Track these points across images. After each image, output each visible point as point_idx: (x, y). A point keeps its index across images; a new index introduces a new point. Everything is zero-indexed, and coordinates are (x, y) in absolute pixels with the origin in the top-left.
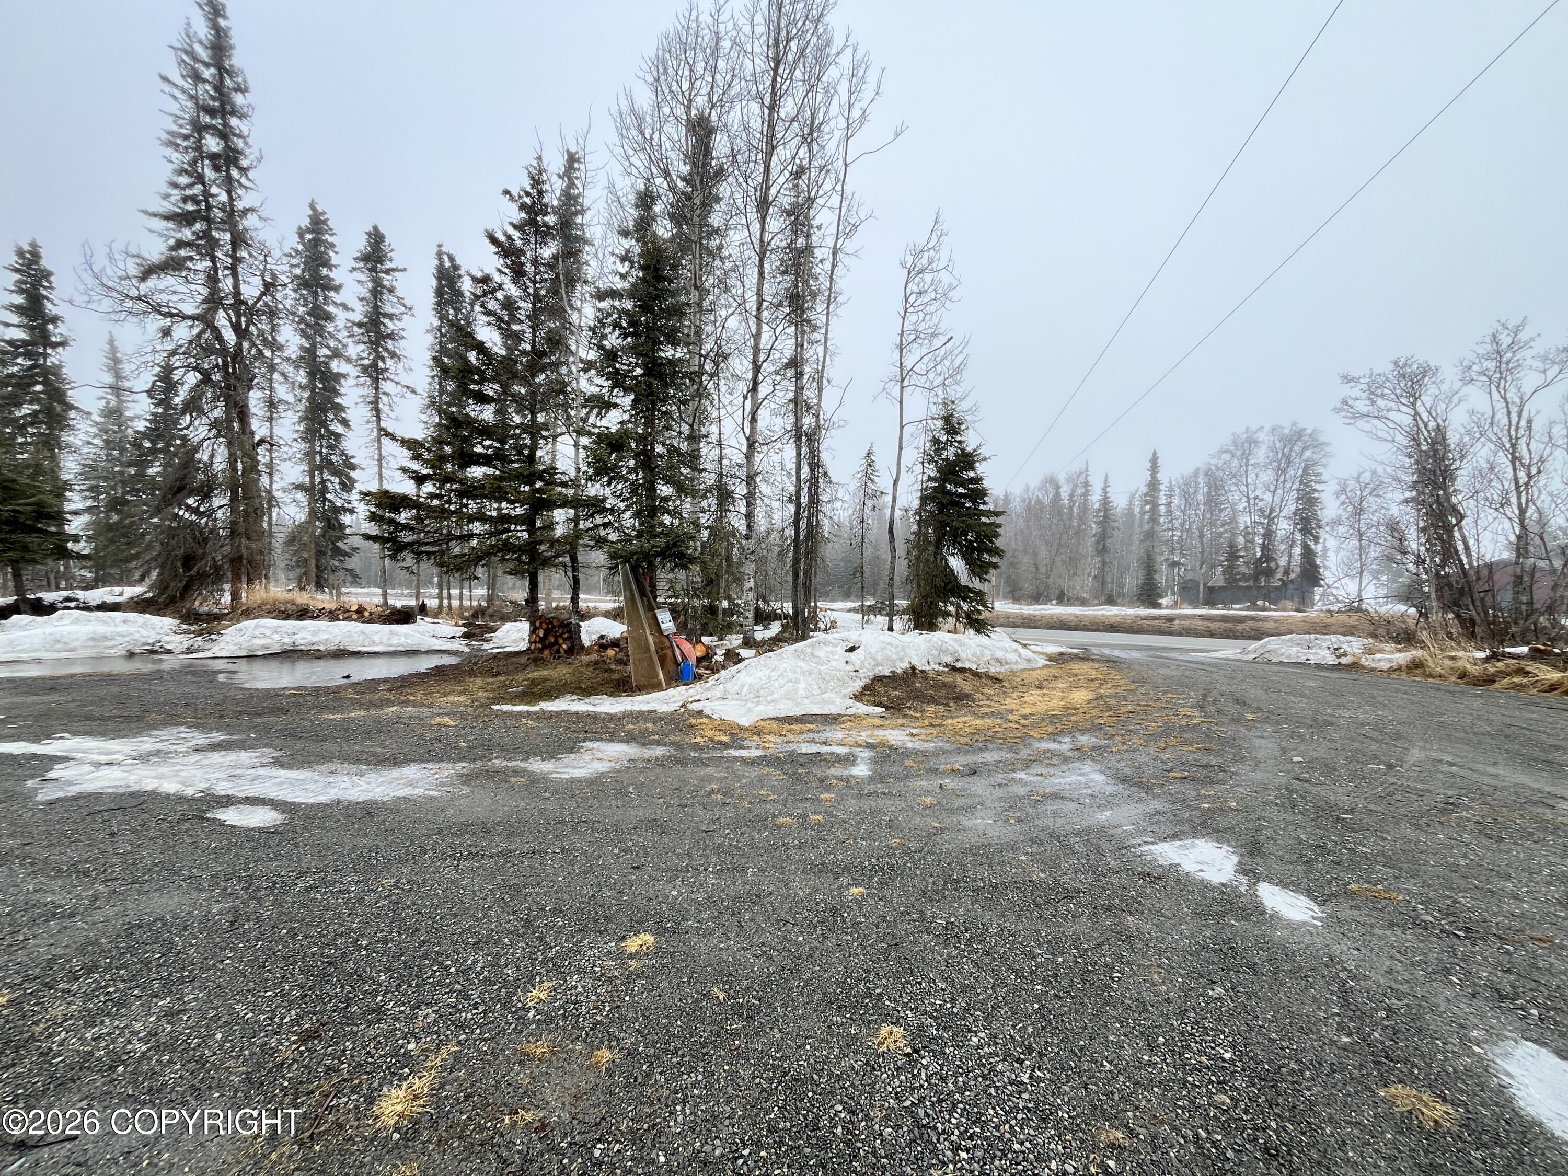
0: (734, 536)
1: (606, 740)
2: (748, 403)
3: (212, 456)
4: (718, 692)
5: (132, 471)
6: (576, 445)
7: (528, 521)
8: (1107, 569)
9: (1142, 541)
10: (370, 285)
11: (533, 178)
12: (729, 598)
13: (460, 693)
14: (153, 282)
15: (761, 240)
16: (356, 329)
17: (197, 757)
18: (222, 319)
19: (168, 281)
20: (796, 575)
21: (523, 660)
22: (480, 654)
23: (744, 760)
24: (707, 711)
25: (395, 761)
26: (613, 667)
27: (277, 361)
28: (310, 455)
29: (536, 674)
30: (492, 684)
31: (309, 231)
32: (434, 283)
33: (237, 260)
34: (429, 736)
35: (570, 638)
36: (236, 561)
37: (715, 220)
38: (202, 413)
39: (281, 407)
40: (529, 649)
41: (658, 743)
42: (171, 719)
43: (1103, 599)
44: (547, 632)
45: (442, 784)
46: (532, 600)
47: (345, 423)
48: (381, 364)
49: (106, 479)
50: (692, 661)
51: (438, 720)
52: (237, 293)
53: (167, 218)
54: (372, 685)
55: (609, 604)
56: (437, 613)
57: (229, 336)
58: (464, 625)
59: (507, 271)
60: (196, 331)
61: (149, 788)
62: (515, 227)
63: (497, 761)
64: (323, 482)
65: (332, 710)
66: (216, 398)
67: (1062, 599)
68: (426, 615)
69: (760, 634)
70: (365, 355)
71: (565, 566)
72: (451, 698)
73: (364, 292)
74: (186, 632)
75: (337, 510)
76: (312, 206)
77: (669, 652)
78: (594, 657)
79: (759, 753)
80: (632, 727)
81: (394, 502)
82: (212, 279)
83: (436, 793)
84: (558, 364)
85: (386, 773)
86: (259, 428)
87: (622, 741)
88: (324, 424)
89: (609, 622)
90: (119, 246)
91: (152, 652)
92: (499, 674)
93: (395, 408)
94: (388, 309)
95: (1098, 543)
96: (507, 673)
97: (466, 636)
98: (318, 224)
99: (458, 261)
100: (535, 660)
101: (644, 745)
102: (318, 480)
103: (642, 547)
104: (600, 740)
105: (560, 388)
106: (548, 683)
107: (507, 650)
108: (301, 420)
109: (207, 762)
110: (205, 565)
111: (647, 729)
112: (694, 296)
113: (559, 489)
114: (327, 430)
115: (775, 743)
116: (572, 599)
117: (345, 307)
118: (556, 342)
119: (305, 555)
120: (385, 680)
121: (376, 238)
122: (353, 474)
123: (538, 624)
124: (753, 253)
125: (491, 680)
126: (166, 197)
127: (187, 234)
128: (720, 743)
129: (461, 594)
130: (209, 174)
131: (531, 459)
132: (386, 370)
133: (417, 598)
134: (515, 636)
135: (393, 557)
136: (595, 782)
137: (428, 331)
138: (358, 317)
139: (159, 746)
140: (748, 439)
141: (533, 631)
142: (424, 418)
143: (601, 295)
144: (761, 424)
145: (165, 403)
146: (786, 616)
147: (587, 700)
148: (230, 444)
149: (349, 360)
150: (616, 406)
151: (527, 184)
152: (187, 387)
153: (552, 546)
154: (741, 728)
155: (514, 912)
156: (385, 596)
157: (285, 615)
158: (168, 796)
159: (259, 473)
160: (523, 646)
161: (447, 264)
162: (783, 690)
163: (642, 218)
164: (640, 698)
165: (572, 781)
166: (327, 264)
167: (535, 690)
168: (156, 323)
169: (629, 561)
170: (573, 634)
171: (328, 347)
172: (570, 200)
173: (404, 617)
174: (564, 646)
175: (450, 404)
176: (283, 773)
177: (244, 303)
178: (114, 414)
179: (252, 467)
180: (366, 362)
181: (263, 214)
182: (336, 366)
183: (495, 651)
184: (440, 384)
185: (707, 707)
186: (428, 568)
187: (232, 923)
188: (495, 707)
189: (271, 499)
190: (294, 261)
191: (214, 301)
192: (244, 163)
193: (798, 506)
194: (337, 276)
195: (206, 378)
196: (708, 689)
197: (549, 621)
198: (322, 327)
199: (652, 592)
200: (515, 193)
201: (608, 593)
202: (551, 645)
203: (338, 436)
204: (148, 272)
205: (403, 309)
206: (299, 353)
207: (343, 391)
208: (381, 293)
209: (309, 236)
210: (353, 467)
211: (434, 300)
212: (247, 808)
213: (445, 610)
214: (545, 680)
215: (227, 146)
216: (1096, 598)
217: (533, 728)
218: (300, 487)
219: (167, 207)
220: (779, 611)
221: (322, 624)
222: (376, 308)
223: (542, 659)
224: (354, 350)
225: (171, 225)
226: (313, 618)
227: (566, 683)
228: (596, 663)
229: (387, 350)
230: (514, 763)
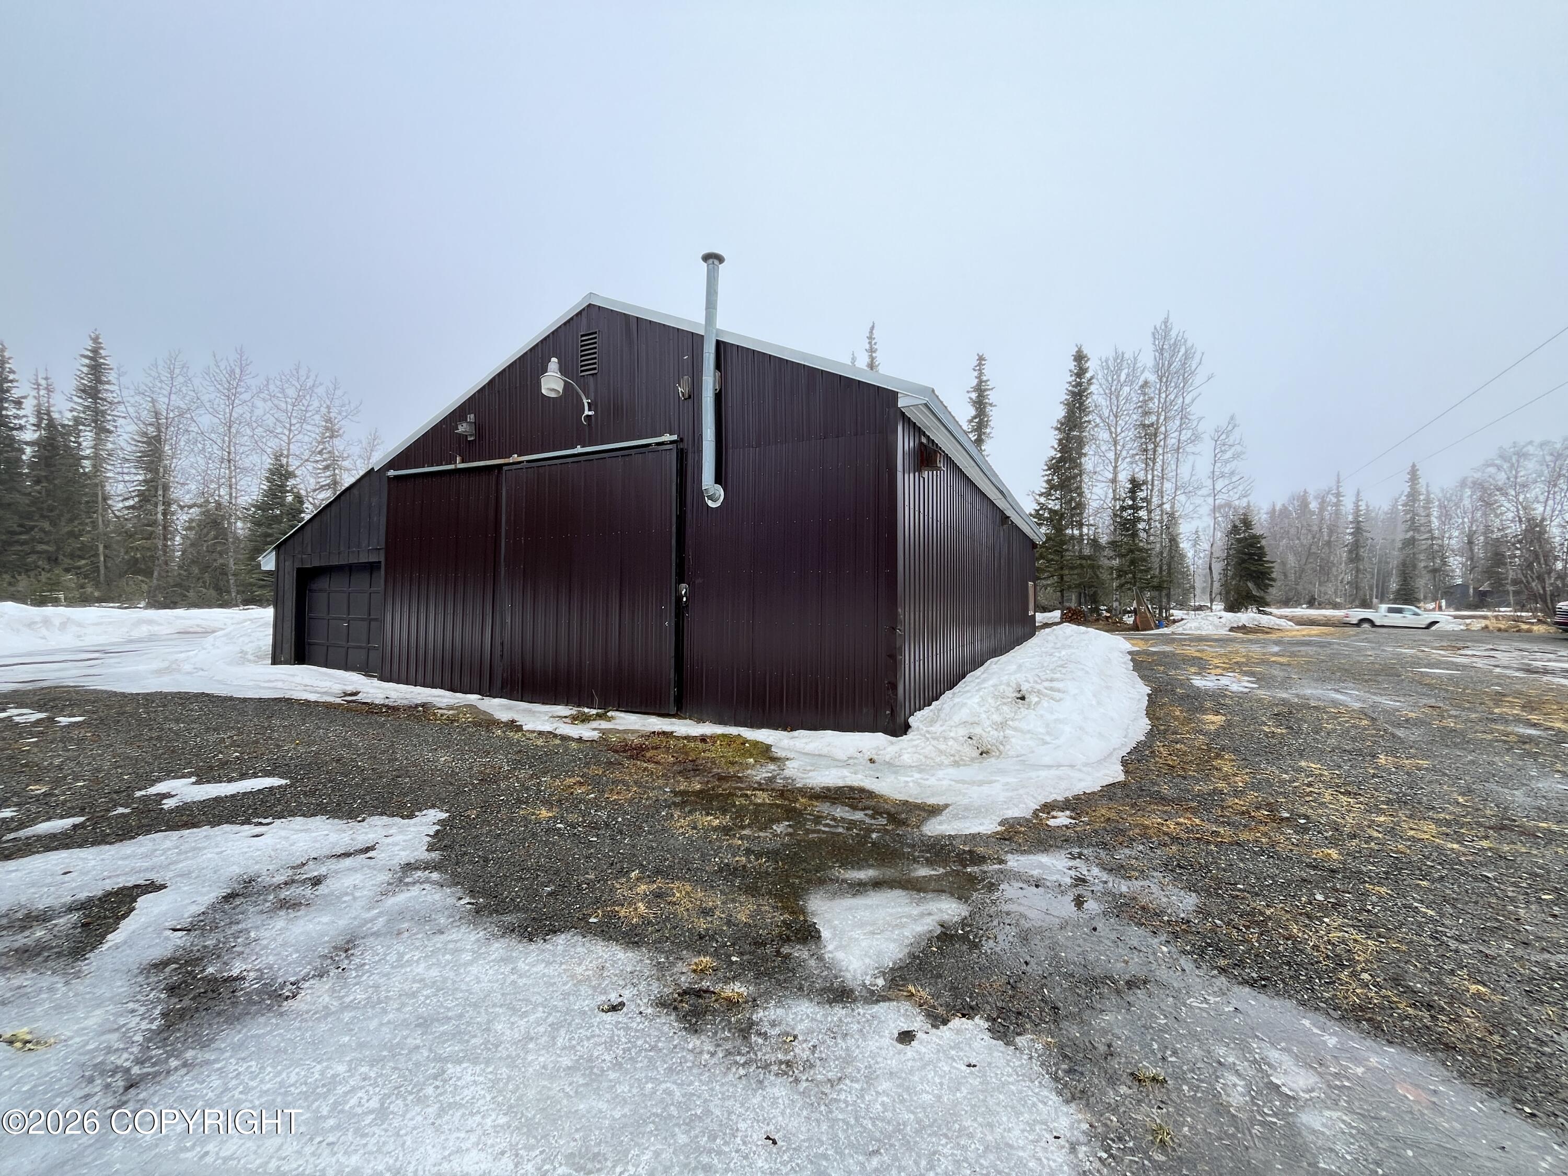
8: (1361, 576)
9: (1402, 549)
43: (1357, 603)
67: (1311, 603)
95: (1350, 552)
216: (1352, 602)
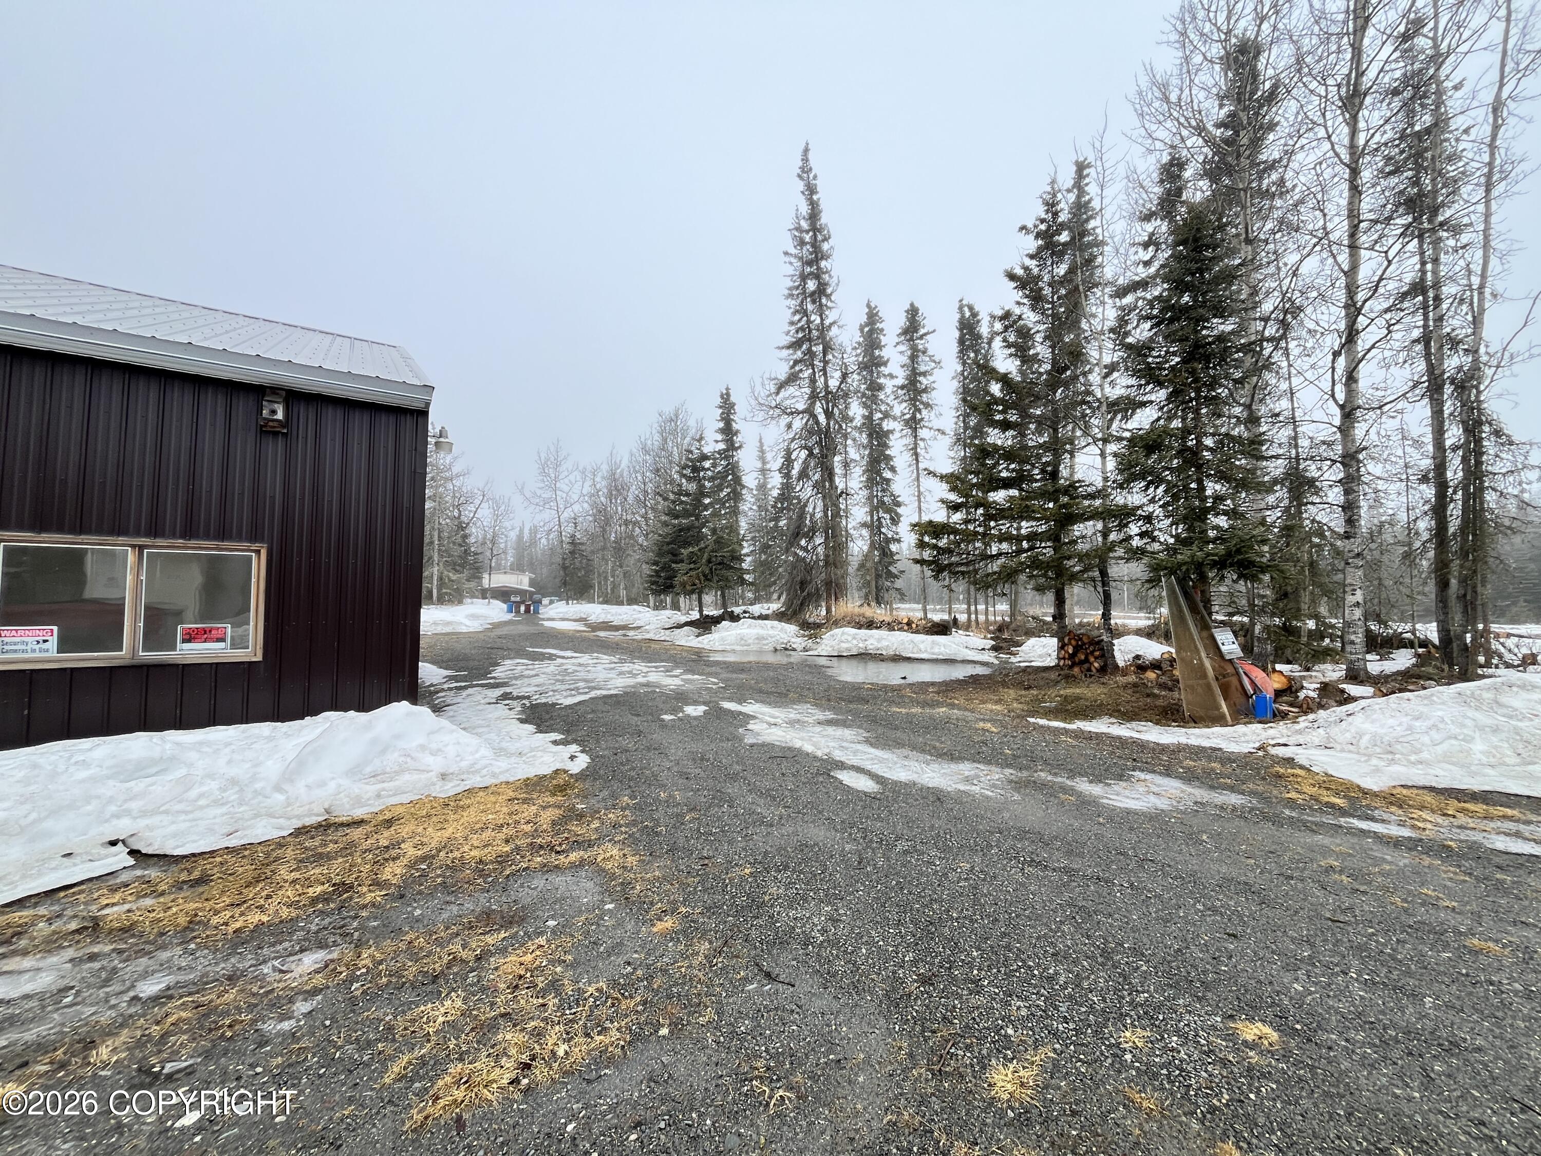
0: (1321, 535)
1: (1160, 774)
2: (1342, 361)
3: (814, 508)
4: (1317, 736)
5: (772, 524)
6: (1103, 455)
7: (1054, 537)
10: (909, 353)
11: (1047, 204)
12: (1316, 617)
13: (997, 702)
14: (783, 394)
15: (1352, 146)
16: (900, 391)
17: (818, 729)
18: (818, 409)
19: (791, 390)
20: (1443, 585)
21: (1053, 675)
22: (1008, 666)
23: (1376, 836)
24: (1301, 759)
25: (952, 757)
26: (1156, 691)
27: (849, 430)
28: (870, 498)
29: (1069, 691)
30: (1025, 696)
31: (867, 325)
32: (957, 334)
33: (826, 363)
34: (976, 739)
35: (1103, 656)
36: (828, 584)
37: (1271, 150)
38: (809, 478)
39: (852, 465)
40: (1057, 665)
41: (1232, 789)
42: (801, 699)
44: (1077, 649)
45: (994, 786)
46: (1059, 616)
47: (893, 469)
48: (918, 416)
49: (759, 531)
50: (1270, 695)
51: (981, 724)
52: (826, 385)
53: (788, 347)
54: (923, 687)
55: (1142, 621)
56: (967, 627)
57: (822, 419)
58: (992, 638)
59: (1025, 301)
60: (805, 421)
61: (797, 746)
62: (1032, 257)
63: (1042, 774)
64: (879, 519)
65: (898, 705)
66: (815, 467)
68: (958, 628)
69: (1375, 665)
70: (906, 411)
71: (1094, 581)
72: (989, 706)
73: (905, 360)
74: (804, 636)
75: (888, 541)
76: (868, 306)
77: (1234, 681)
78: (1132, 678)
79: (1406, 833)
80: (1192, 763)
81: (936, 529)
82: (813, 381)
83: (990, 794)
84: (1075, 378)
85: (946, 766)
86: (839, 483)
87: (1179, 777)
88: (879, 473)
89: (1144, 641)
90: (767, 375)
91: (786, 649)
92: (1029, 688)
93: (929, 450)
94: (922, 368)
96: (1039, 688)
97: (995, 648)
98: (873, 317)
99: (977, 309)
100: (1067, 677)
101: (1212, 788)
102: (875, 518)
103: (1193, 556)
104: (1154, 772)
105: (1084, 399)
106: (1082, 702)
107: (1033, 664)
108: (864, 472)
109: (825, 733)
110: (811, 588)
111: (1213, 770)
112: (1246, 251)
113: (1086, 503)
114: (881, 477)
115: (1437, 825)
116: (1104, 615)
117: (891, 376)
118: (1076, 355)
119: (868, 578)
120: (933, 684)
121: (913, 313)
122: (899, 510)
123: (1066, 640)
124: (1338, 168)
125: (1023, 692)
126: (788, 333)
127: (799, 354)
128: (1332, 806)
129: (987, 609)
130: (810, 307)
131: (1055, 475)
132: (922, 419)
133: (950, 614)
134: (1040, 651)
135: (936, 577)
136: (1155, 817)
137: (953, 378)
138: (900, 381)
139: (798, 716)
140: (1342, 407)
141: (1062, 647)
142: (952, 454)
143: (1121, 292)
144: (1363, 384)
145: (787, 476)
146: (1424, 643)
147: (1128, 725)
148: (824, 497)
149: (895, 419)
150: (1143, 404)
151: (1041, 211)
152: (800, 461)
153: (1080, 560)
154: (1365, 792)
155: (1088, 937)
156: (925, 611)
157: (859, 626)
158: (808, 754)
159: (841, 517)
160: (1051, 662)
161: (967, 314)
162: (1439, 749)
163: (1168, 192)
164: (1197, 731)
165: (1128, 812)
166: (880, 347)
167: (1069, 707)
168: (785, 420)
169: (1175, 573)
170: (1105, 653)
171: (881, 411)
172: (1081, 208)
173: (942, 629)
174: (1096, 665)
175: (972, 438)
176: (872, 750)
177: (831, 392)
178: (762, 487)
179: (836, 515)
180: (908, 416)
181: (840, 323)
182: (887, 425)
183: (1022, 664)
184: (964, 421)
185: (1302, 756)
186: (960, 586)
187: (859, 863)
188: (1032, 720)
189: (848, 534)
190: (859, 351)
191: (813, 397)
192: (829, 291)
193: (1442, 486)
194: (885, 353)
195: (811, 454)
196: (1299, 732)
197: (1079, 638)
198: (876, 397)
199: (1205, 607)
200: (1030, 225)
201: (1141, 609)
202: (1081, 663)
203: (888, 481)
204: (781, 386)
205: (933, 364)
206: (862, 421)
207: (891, 444)
208: (917, 356)
209: (866, 329)
210: (899, 505)
211: (957, 350)
212: (853, 773)
213: (973, 623)
214: (1078, 698)
215: (819, 283)
217: (1074, 747)
218: (864, 525)
219: (790, 339)
220: (1408, 635)
221: (883, 633)
222: (914, 369)
223: (1073, 676)
224: (899, 408)
225: (791, 351)
226: (877, 628)
227: (1101, 705)
228: (1135, 685)
229: (922, 403)
230: (1059, 779)
